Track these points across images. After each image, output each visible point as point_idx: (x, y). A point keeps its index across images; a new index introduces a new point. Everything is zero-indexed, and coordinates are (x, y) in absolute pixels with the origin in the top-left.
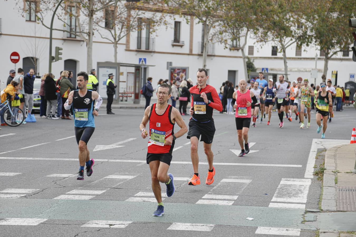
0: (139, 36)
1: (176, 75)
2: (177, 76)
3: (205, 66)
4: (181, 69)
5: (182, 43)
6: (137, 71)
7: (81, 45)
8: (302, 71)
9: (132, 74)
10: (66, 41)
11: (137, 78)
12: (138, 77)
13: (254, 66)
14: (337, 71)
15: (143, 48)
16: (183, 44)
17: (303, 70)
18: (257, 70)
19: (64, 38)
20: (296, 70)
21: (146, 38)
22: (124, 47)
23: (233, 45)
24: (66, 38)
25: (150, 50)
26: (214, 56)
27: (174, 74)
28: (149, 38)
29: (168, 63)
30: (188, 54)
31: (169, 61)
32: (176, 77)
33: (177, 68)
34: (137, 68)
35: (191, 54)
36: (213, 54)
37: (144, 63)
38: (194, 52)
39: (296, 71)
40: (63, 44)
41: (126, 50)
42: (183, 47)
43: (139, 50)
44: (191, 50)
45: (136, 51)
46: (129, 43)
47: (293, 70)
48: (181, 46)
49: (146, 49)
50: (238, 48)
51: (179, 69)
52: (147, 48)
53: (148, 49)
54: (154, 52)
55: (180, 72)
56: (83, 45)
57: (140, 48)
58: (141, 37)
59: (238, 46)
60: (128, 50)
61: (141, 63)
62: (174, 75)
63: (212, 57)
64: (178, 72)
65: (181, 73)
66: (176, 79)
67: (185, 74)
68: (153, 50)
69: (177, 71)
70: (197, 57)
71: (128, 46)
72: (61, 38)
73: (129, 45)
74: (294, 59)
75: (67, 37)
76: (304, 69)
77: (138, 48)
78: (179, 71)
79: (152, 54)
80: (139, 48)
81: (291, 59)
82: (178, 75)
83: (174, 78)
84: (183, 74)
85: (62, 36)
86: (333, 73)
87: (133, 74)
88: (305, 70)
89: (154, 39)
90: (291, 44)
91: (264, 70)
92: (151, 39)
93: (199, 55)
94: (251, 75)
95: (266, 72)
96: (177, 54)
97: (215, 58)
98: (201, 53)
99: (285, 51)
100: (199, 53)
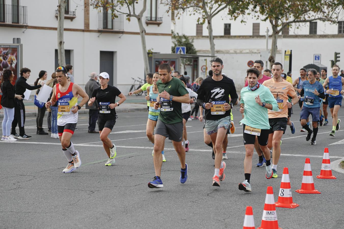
2: (3, 61)
5: (72, 13)
8: (255, 53)
13: (194, 47)
14: (291, 51)
15: (9, 20)
16: (74, 16)
17: (256, 51)
18: (197, 52)
20: (248, 51)
21: (13, 6)
23: (151, 17)
25: (21, 23)
26: (123, 33)
28: (18, 6)
29: (14, 39)
30: (83, 31)
31: (16, 37)
33: (2, 46)
35: (87, 29)
36: (122, 30)
38: (91, 28)
39: (247, 53)
42: (74, 20)
44: (87, 24)
47: (244, 52)
48: (72, 19)
49: (12, 23)
50: (158, 22)
51: (6, 49)
52: (16, 21)
53: (18, 22)
54: (26, 27)
55: (7, 54)
57: (4, 21)
58: (4, 5)
59: (153, 19)
63: (121, 35)
64: (4, 53)
65: (9, 55)
67: (16, 57)
68: (25, 24)
69: (3, 52)
70: (97, 34)
74: (244, 38)
76: (258, 50)
78: (6, 51)
79: (24, 29)
80: (2, 20)
81: (241, 37)
84: (13, 57)
86: (287, 53)
88: (258, 52)
89: (26, 7)
90: (218, 12)
91: (179, 50)
92: (21, 7)
93: (99, 31)
94: (154, 59)
95: (182, 53)
96: (66, 30)
97: (124, 36)
98: (104, 28)
99: (210, 22)
100: (101, 28)
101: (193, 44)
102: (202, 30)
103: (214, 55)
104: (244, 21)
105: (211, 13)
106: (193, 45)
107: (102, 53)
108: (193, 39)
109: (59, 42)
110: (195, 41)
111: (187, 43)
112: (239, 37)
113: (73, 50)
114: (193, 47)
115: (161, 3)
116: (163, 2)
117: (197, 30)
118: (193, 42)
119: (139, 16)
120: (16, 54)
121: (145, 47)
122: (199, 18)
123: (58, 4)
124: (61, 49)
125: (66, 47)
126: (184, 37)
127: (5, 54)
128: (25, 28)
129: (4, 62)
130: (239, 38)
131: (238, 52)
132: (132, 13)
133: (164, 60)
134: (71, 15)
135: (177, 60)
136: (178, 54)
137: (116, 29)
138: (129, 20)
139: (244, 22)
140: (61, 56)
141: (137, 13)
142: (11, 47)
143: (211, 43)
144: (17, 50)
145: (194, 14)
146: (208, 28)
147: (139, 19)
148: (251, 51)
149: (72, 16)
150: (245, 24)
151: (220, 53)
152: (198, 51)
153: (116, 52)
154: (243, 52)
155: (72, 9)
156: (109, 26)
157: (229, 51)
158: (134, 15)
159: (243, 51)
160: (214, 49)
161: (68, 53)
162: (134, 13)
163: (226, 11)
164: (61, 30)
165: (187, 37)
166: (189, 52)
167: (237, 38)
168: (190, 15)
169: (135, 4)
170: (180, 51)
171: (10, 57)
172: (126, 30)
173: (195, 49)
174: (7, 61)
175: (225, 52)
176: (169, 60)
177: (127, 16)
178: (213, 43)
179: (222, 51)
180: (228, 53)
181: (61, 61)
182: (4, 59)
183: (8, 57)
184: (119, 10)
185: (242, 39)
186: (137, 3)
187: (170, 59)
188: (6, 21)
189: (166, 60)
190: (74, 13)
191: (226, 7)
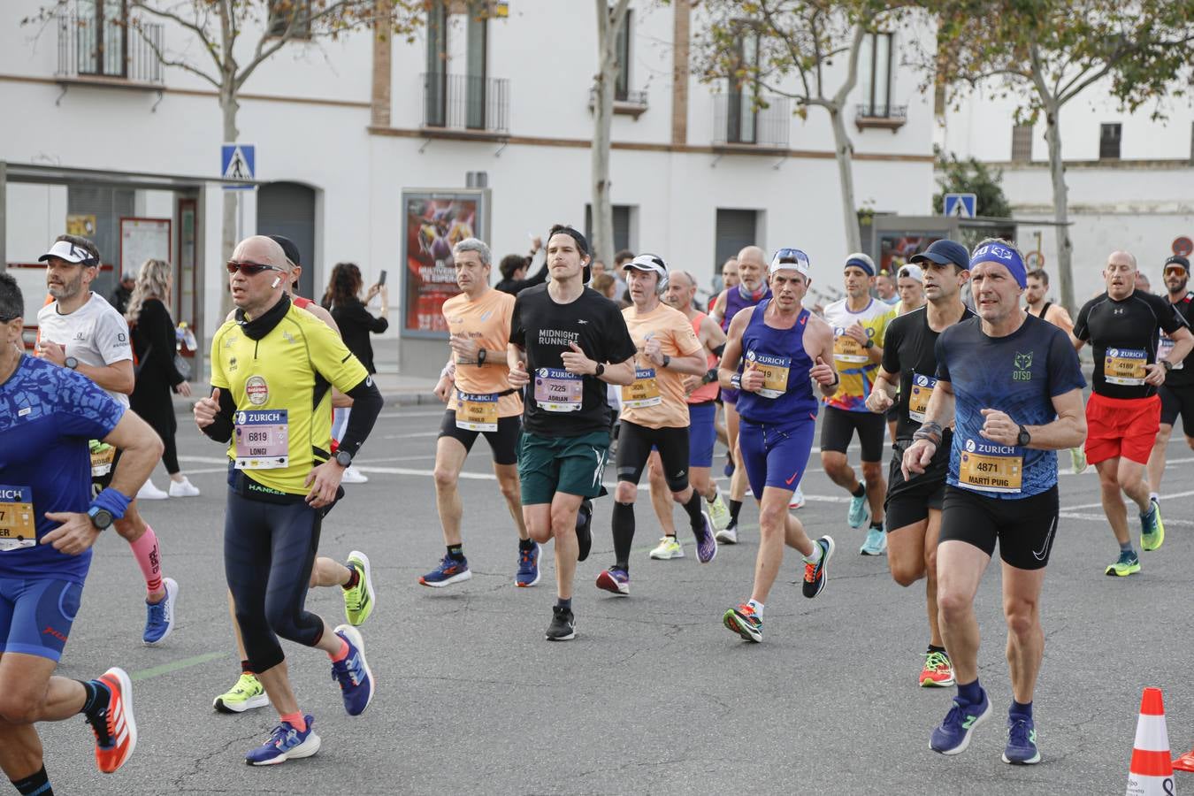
0: (439, 70)
1: (432, 231)
2: (437, 238)
3: (601, 186)
4: (455, 201)
5: (638, 98)
6: (188, 213)
7: (154, 110)
9: (155, 226)
10: (70, 89)
11: (184, 248)
12: (189, 243)
13: (1003, 197)
15: (457, 120)
16: (643, 106)
19: (62, 76)
21: (470, 78)
22: (365, 118)
23: (873, 107)
24: (73, 76)
25: (491, 129)
26: (785, 153)
27: (423, 227)
28: (484, 79)
29: (469, 175)
30: (668, 149)
31: (476, 169)
32: (432, 239)
33: (435, 196)
34: (183, 196)
35: (679, 145)
36: (782, 146)
37: (245, 170)
38: (692, 140)
40: (58, 103)
41: (374, 131)
42: (643, 117)
43: (435, 131)
44: (680, 130)
45: (423, 134)
46: (388, 100)
48: (636, 114)
49: (469, 127)
50: (893, 119)
51: (447, 203)
52: (478, 123)
53: (482, 127)
54: (505, 139)
55: (448, 219)
56: (159, 108)
57: (443, 124)
58: (445, 76)
59: (879, 111)
60: (382, 129)
61: (231, 170)
62: (424, 232)
63: (778, 160)
64: (440, 216)
65: (454, 223)
66: (431, 250)
67: (474, 227)
68: (503, 132)
69: (437, 211)
70: (704, 160)
71: (384, 113)
72: (49, 75)
73: (389, 109)
74: (1164, 166)
75: (80, 74)
77: (429, 125)
78: (446, 211)
79: (499, 146)
80: (439, 120)
82: (441, 231)
83: (422, 248)
84: (466, 228)
85: (56, 69)
87: (166, 225)
89: (505, 84)
90: (1081, 87)
91: (956, 206)
92: (492, 82)
93: (717, 151)
94: (879, 231)
95: (965, 214)
96: (616, 146)
97: (790, 163)
98: (729, 141)
99: (1054, 118)
100: (722, 140)
101: (1001, 185)
102: (1030, 143)
103: (1064, 216)
104: (1163, 113)
105: (1059, 91)
106: (999, 191)
107: (724, 215)
108: (1001, 172)
109: (596, 183)
110: (1006, 176)
111: (981, 182)
112: (1148, 163)
113: (636, 207)
114: (999, 196)
115: (904, 63)
116: (909, 60)
117: (1015, 143)
118: (999, 179)
119: (834, 102)
120: (474, 219)
121: (852, 197)
122: (1020, 108)
123: (597, 72)
124: (600, 203)
125: (617, 197)
126: (971, 166)
127: (443, 217)
128: (502, 142)
129: (438, 244)
130: (1146, 168)
131: (1143, 209)
132: (814, 96)
133: (908, 234)
134: (633, 101)
135: (949, 234)
136: (953, 218)
137: (765, 143)
138: (804, 115)
139: (1161, 117)
140: (601, 224)
141: (830, 94)
142: (461, 197)
143: (1055, 184)
144: (477, 204)
145: (1004, 96)
146: (1048, 136)
147: (835, 113)
148: (1185, 207)
149: (636, 106)
150: (1165, 125)
151: (1085, 214)
152: (1015, 208)
153: (763, 212)
154: (1158, 210)
155: (636, 84)
156: (746, 135)
157: (1114, 208)
158: (821, 101)
159: (1157, 206)
160: (1066, 200)
161: (623, 214)
162: (820, 93)
163: (1107, 82)
164: (603, 148)
165: (980, 166)
166: (989, 210)
167: (1140, 167)
168: (992, 98)
169: (824, 66)
170: (959, 208)
171: (457, 226)
172: (794, 146)
173: (1005, 202)
174: (447, 238)
175: (1101, 211)
176: (922, 235)
177: (799, 103)
178: (1063, 181)
179: (1090, 208)
180: (1110, 213)
181: (602, 240)
182: (439, 233)
183: (451, 226)
184: (775, 87)
185: (1155, 170)
186: (829, 63)
187: (927, 232)
188: (448, 122)
189: (914, 235)
190: (644, 97)
191: (1105, 72)
